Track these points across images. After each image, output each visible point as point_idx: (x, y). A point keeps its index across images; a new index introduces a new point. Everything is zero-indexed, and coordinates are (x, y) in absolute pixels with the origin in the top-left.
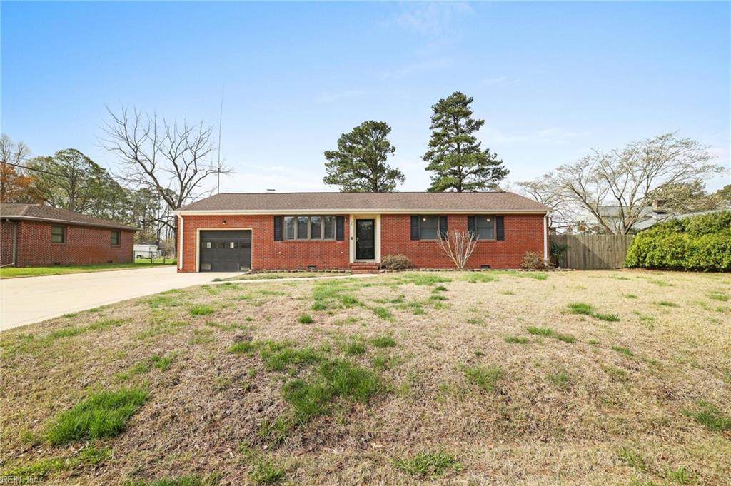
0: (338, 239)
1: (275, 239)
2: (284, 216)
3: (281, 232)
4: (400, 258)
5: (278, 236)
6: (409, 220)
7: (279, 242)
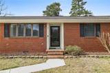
0: (40, 36)
1: (5, 36)
2: (10, 24)
3: (9, 32)
4: (76, 48)
5: (7, 34)
6: (79, 26)
7: (7, 38)
